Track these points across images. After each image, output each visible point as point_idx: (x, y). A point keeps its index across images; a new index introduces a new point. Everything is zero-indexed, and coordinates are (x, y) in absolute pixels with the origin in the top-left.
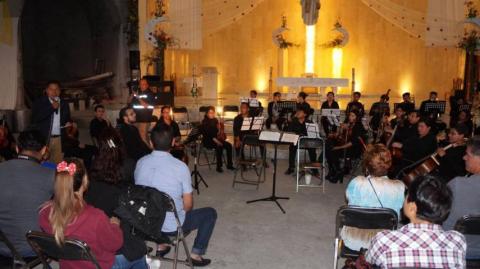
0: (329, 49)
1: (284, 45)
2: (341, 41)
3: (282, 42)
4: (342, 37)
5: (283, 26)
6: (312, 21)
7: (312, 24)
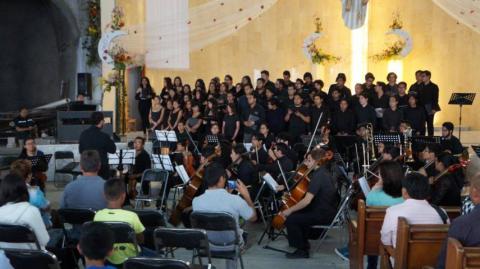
1: (319, 58)
2: (400, 49)
3: (314, 54)
4: (400, 43)
5: (317, 32)
6: (357, 23)
7: (357, 27)
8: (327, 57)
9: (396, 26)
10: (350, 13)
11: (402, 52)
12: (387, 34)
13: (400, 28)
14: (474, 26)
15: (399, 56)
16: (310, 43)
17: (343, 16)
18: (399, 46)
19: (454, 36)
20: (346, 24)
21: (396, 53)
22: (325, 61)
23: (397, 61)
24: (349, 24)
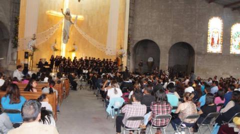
1: (56, 50)
5: (55, 43)
8: (58, 50)
12: (72, 46)
21: (74, 51)
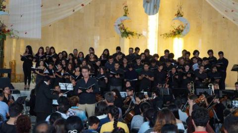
0: (170, 38)
1: (126, 33)
2: (182, 31)
3: (123, 31)
4: (182, 27)
5: (125, 16)
6: (154, 11)
7: (153, 14)
8: (132, 34)
9: (179, 15)
10: (149, 4)
11: (183, 33)
12: (174, 20)
13: (182, 16)
14: (234, 20)
15: (181, 35)
16: (120, 23)
17: (144, 6)
18: (181, 29)
19: (216, 23)
20: (146, 12)
21: (179, 33)
22: (130, 36)
23: (180, 38)
24: (148, 11)
